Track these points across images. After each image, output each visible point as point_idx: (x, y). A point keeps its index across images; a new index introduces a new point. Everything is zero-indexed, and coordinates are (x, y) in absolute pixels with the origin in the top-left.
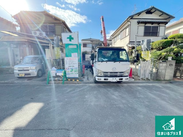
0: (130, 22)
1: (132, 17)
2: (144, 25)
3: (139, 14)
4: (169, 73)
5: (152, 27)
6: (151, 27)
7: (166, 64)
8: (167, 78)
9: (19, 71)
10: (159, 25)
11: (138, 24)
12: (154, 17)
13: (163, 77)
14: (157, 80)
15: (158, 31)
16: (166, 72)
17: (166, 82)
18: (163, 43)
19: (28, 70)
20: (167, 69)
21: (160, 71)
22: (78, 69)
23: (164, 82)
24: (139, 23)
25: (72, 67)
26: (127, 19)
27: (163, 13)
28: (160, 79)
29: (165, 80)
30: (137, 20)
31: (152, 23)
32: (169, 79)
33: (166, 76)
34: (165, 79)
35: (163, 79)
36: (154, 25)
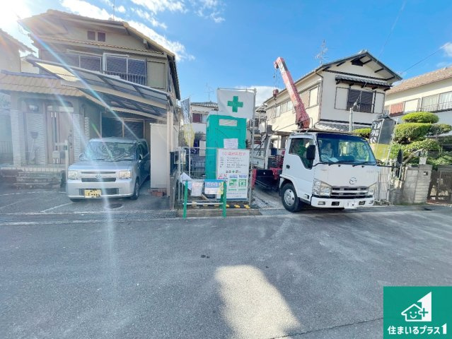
0: (322, 77)
1: (326, 68)
2: (347, 86)
3: (340, 63)
4: (421, 190)
6: (359, 91)
7: (417, 171)
10: (374, 90)
11: (337, 83)
12: (365, 72)
13: (411, 199)
14: (401, 204)
15: (373, 102)
16: (417, 187)
17: (417, 207)
18: (415, 130)
19: (114, 180)
20: (419, 181)
21: (407, 185)
22: (247, 179)
23: (414, 207)
24: (339, 81)
25: (235, 174)
26: (317, 70)
27: (383, 68)
28: (406, 201)
29: (414, 204)
30: (334, 76)
31: (362, 84)
32: (421, 202)
33: (416, 196)
34: (416, 202)
35: (411, 202)
36: (365, 89)
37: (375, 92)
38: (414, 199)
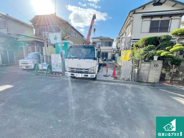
0: (133, 17)
1: (134, 12)
2: (150, 19)
4: (153, 75)
5: (161, 21)
6: (159, 21)
7: (149, 64)
8: (151, 80)
9: (22, 64)
10: (171, 18)
11: (142, 19)
13: (145, 79)
14: (137, 82)
15: (169, 26)
16: (150, 73)
17: (149, 84)
20: (151, 70)
23: (146, 84)
24: (143, 17)
25: (57, 63)
26: (129, 14)
27: (177, 3)
28: (141, 81)
29: (147, 82)
30: (141, 15)
31: (161, 16)
32: (153, 82)
33: (149, 78)
34: (149, 81)
35: (145, 81)
36: (163, 19)
37: (171, 19)
38: (148, 80)
